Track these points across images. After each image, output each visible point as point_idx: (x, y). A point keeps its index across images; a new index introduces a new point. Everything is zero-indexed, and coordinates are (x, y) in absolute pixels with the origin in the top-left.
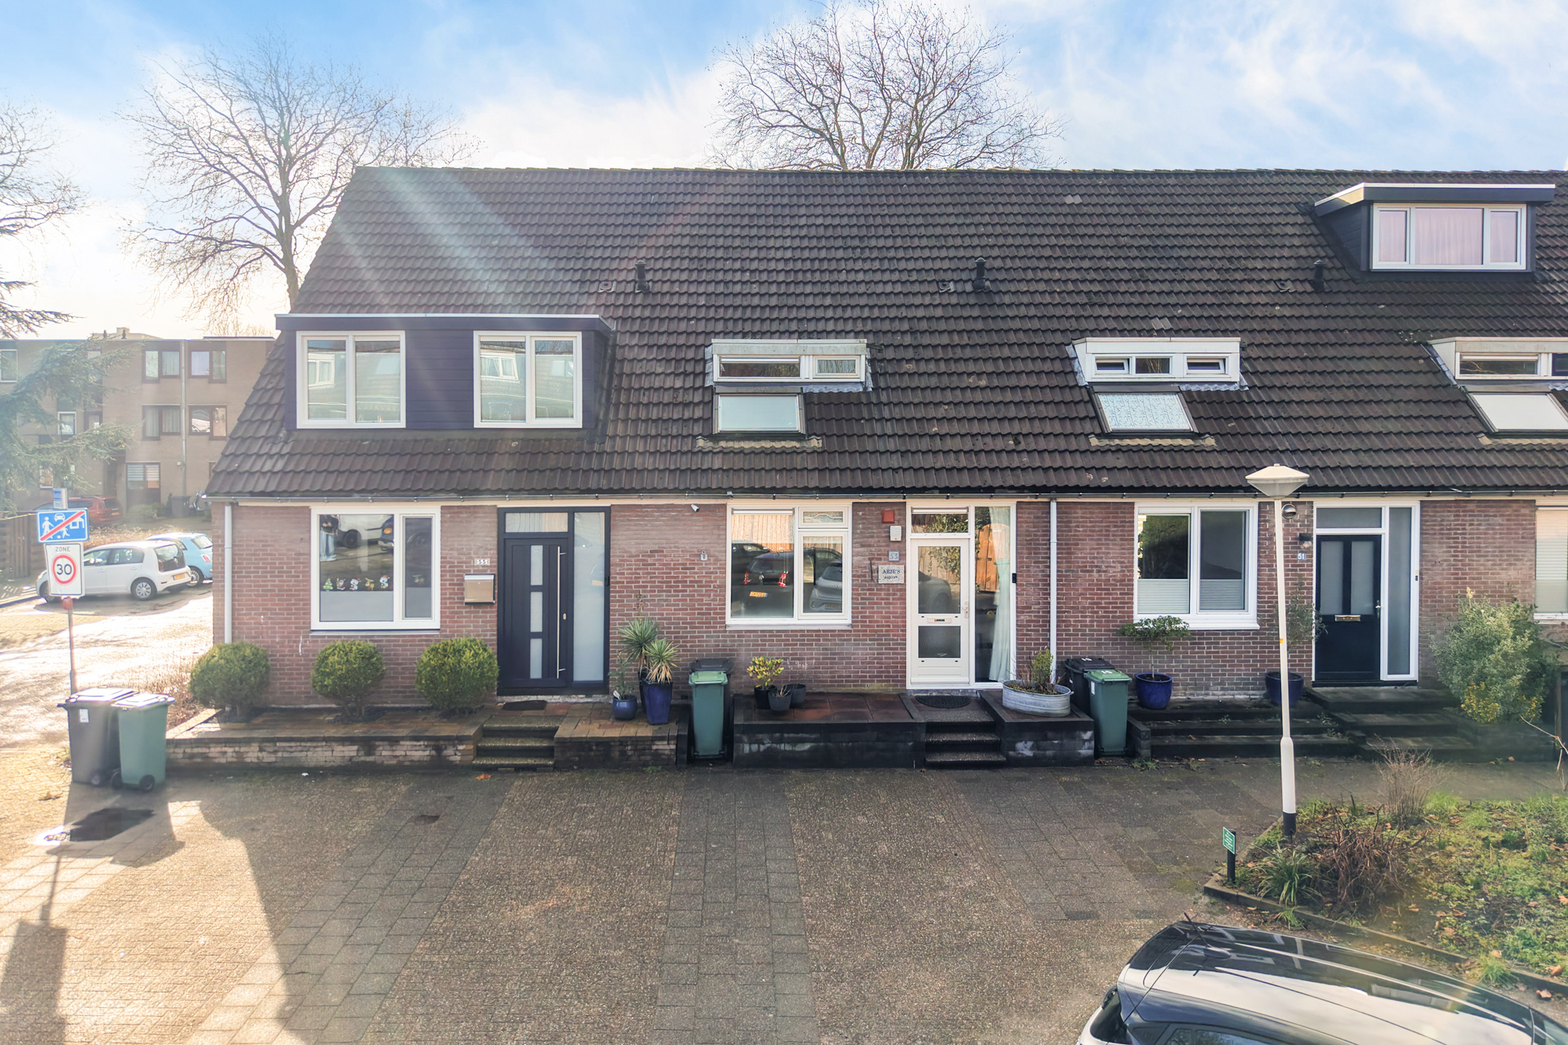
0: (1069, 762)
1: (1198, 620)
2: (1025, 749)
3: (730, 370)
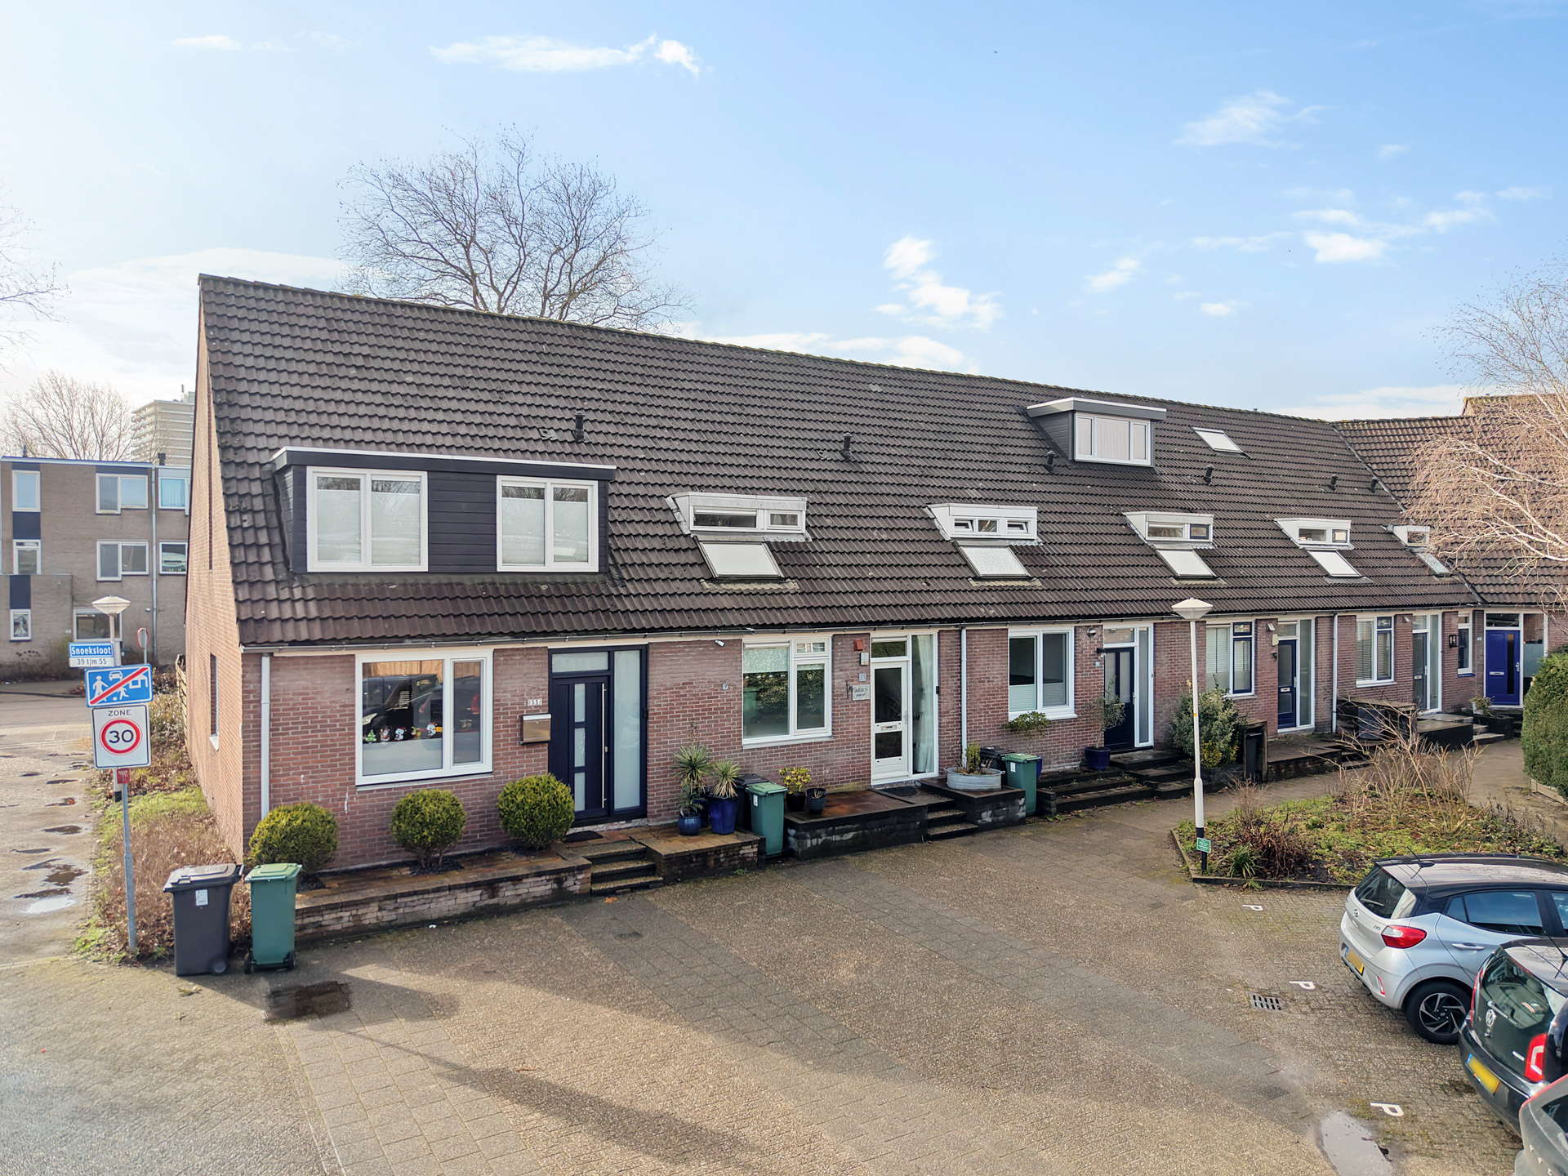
0: (1012, 823)
1: (1053, 713)
2: (987, 817)
3: (700, 519)
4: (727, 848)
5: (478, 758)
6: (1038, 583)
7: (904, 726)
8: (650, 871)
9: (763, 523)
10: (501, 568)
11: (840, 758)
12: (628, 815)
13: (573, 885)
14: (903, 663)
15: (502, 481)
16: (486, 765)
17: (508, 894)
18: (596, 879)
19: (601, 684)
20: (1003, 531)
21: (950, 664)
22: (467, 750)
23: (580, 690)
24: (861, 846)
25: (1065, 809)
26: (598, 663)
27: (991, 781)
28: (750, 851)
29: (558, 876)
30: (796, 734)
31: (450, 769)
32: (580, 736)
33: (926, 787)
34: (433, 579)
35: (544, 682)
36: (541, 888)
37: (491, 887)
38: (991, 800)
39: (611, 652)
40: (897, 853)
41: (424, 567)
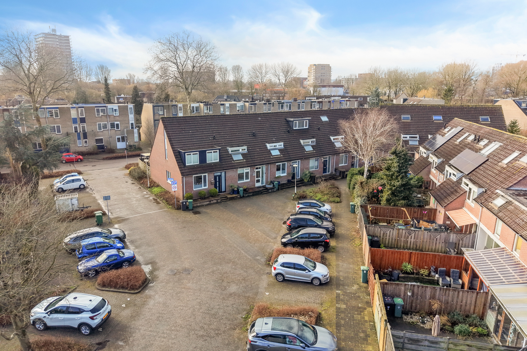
0: (274, 192)
1: (282, 175)
2: (270, 191)
3: (232, 151)
4: (236, 196)
5: (206, 186)
6: (282, 156)
7: (260, 179)
8: (227, 199)
9: (241, 151)
10: (207, 162)
11: (251, 183)
12: (224, 192)
13: (219, 201)
14: (260, 170)
15: (207, 152)
16: (207, 187)
17: (212, 202)
18: (221, 200)
19: (220, 176)
20: (278, 147)
21: (267, 170)
22: (205, 185)
23: (217, 177)
24: (253, 195)
25: (281, 189)
26: (219, 174)
27: (271, 186)
28: (239, 197)
29: (217, 200)
30: (245, 181)
31: (203, 188)
32: (218, 183)
33: (263, 187)
34: (200, 165)
35: (213, 177)
36: (215, 201)
37: (210, 201)
38: (271, 189)
39: (221, 172)
40: (257, 196)
41: (198, 163)
